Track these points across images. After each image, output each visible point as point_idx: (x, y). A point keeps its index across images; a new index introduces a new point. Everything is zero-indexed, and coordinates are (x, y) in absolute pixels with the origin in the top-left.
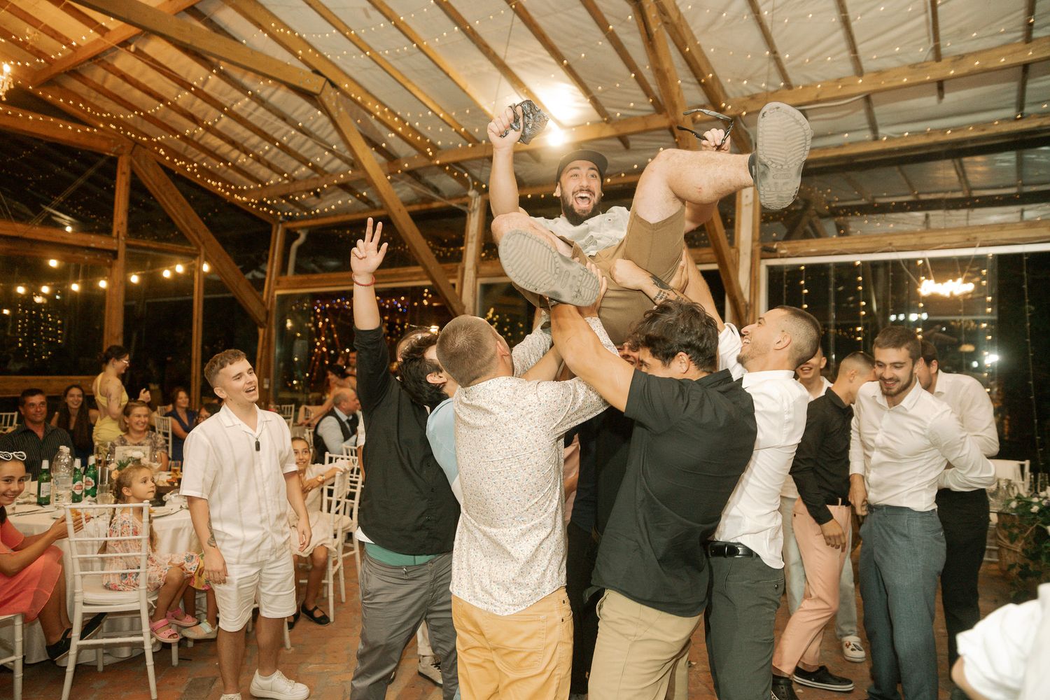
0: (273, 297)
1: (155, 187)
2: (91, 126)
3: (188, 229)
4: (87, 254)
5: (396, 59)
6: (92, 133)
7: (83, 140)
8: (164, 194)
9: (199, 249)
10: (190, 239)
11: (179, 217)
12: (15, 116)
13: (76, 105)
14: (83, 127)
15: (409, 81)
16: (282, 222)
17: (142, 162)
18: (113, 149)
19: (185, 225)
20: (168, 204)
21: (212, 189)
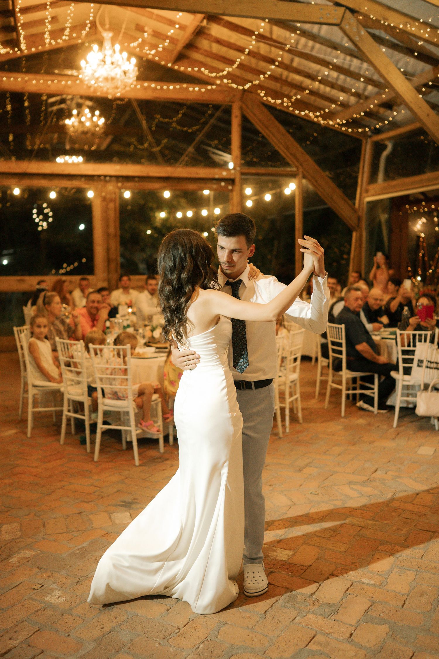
0: (363, 203)
2: (211, 84)
3: (288, 154)
6: (212, 89)
7: (207, 98)
9: (298, 170)
10: (290, 162)
12: (162, 88)
14: (206, 86)
16: (370, 137)
17: (249, 105)
18: (227, 99)
19: (285, 151)
20: (271, 135)
21: (307, 118)
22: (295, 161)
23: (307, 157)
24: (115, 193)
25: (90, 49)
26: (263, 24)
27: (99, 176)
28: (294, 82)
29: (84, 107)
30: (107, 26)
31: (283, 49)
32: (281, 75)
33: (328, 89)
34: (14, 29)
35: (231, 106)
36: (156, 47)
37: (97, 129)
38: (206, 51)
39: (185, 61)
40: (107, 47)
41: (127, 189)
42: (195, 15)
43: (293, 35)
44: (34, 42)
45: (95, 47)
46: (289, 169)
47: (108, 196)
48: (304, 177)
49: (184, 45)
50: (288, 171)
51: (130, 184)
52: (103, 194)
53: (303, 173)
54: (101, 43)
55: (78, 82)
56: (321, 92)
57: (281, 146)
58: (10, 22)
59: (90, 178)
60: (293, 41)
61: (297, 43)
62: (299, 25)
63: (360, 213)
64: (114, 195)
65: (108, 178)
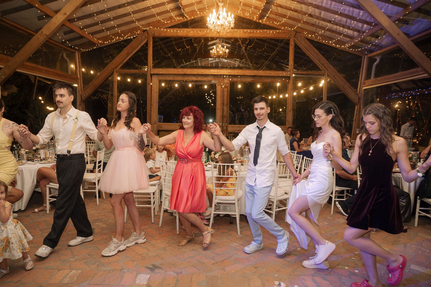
0: (362, 90)
1: (304, 48)
2: (279, 29)
3: (320, 64)
4: (279, 79)
6: (279, 32)
7: (277, 36)
8: (308, 51)
9: (325, 72)
10: (321, 68)
11: (316, 60)
12: (253, 32)
13: (273, 23)
14: (276, 31)
16: (367, 55)
17: (299, 39)
18: (287, 36)
19: (318, 62)
20: (310, 54)
22: (323, 67)
27: (220, 75)
28: (322, 26)
32: (315, 22)
33: (341, 29)
35: (289, 40)
38: (276, 12)
40: (221, 10)
45: (214, 10)
47: (224, 85)
48: (328, 76)
50: (320, 73)
52: (222, 84)
53: (327, 73)
55: (212, 30)
56: (338, 31)
59: (216, 76)
63: (360, 96)
64: (227, 85)
65: (225, 76)
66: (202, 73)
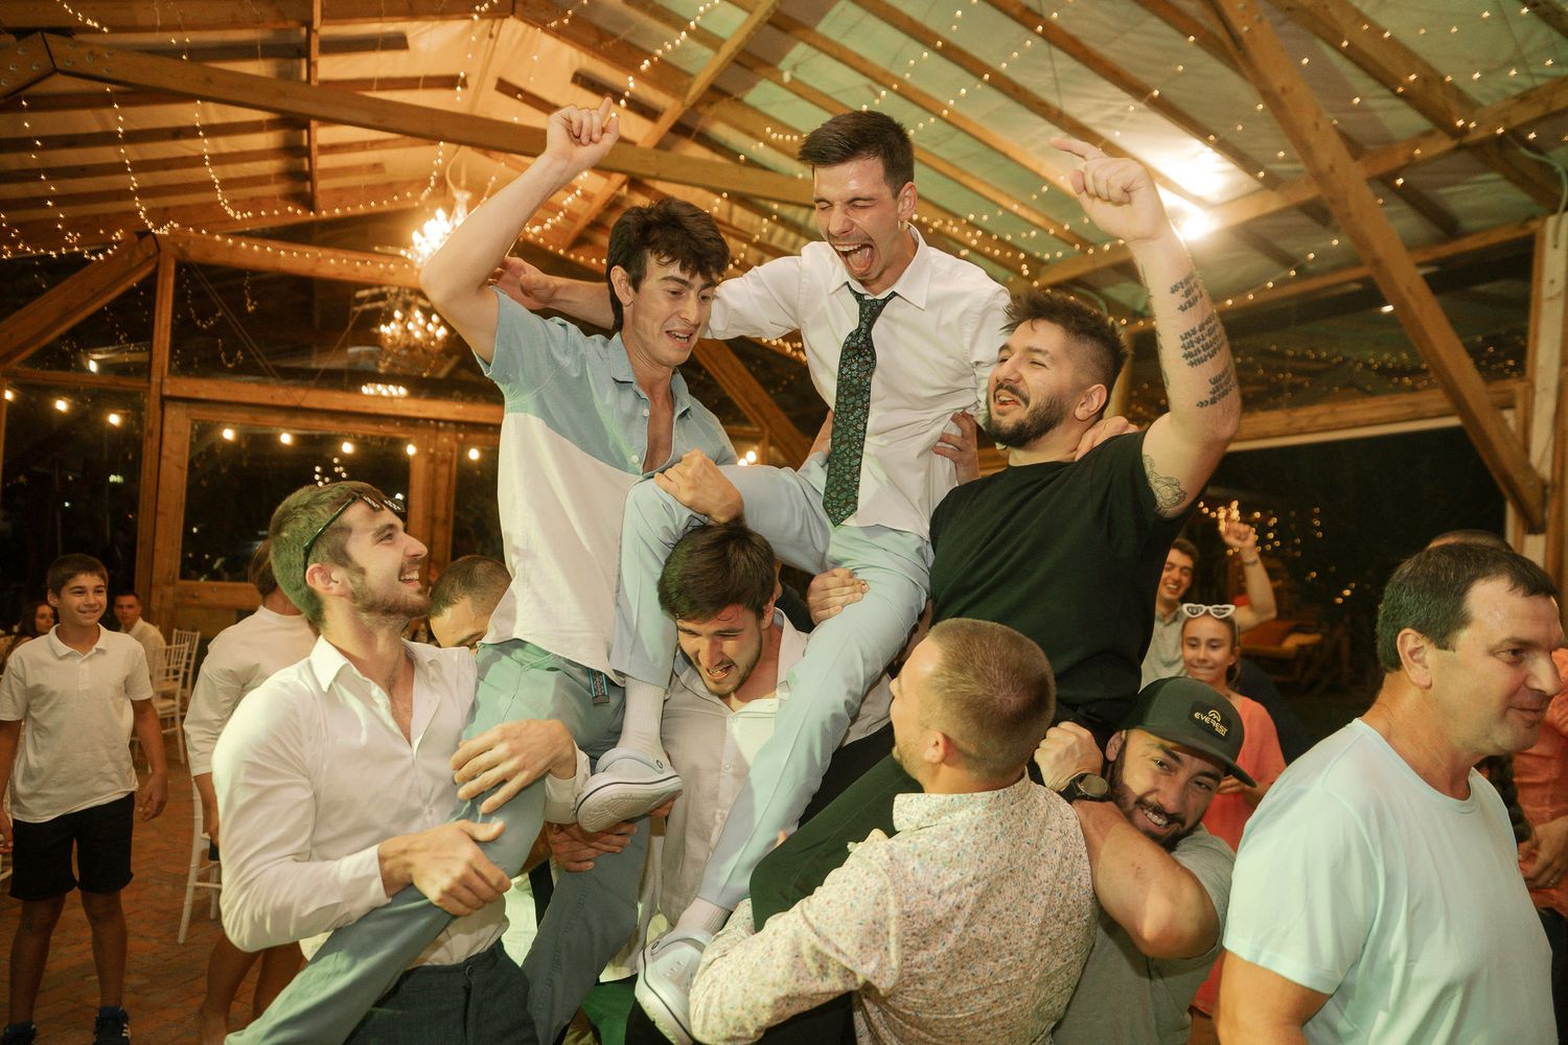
3: (748, 405)
5: (937, 145)
9: (762, 432)
15: (964, 173)
20: (723, 376)
21: (778, 350)
22: (759, 417)
23: (778, 411)
24: (452, 450)
25: (432, 215)
26: (718, 200)
27: (427, 420)
29: (413, 308)
30: (463, 183)
31: (748, 241)
34: (308, 176)
36: (542, 222)
37: (433, 343)
39: (588, 248)
40: (460, 215)
41: (473, 444)
42: (609, 178)
43: (765, 221)
44: (340, 200)
45: (440, 213)
46: (747, 428)
47: (439, 454)
48: (772, 443)
49: (589, 222)
50: (747, 432)
51: (479, 437)
52: (431, 450)
53: (770, 435)
54: (450, 210)
55: (406, 266)
57: (736, 391)
58: (303, 165)
59: (410, 422)
60: (765, 230)
61: (771, 235)
62: (776, 206)
64: (449, 454)
65: (441, 425)
66: (361, 410)
